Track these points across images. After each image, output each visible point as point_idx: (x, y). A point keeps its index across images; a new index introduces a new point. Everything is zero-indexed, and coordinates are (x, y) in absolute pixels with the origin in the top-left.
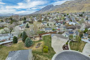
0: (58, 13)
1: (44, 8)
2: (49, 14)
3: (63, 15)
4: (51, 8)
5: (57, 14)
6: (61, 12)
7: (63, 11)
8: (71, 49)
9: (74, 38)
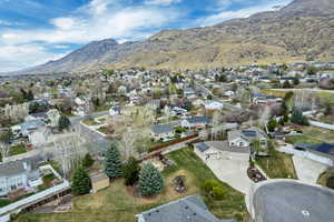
0: (143, 70)
2: (111, 73)
3: (168, 79)
5: (140, 73)
6: (154, 68)
8: (271, 177)
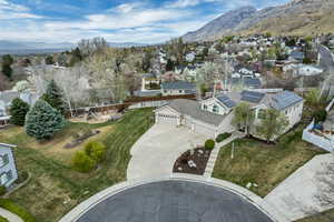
0: (268, 36)
1: (218, 19)
3: (283, 44)
4: (243, 18)
6: (283, 35)
7: (291, 30)
9: (258, 121)
